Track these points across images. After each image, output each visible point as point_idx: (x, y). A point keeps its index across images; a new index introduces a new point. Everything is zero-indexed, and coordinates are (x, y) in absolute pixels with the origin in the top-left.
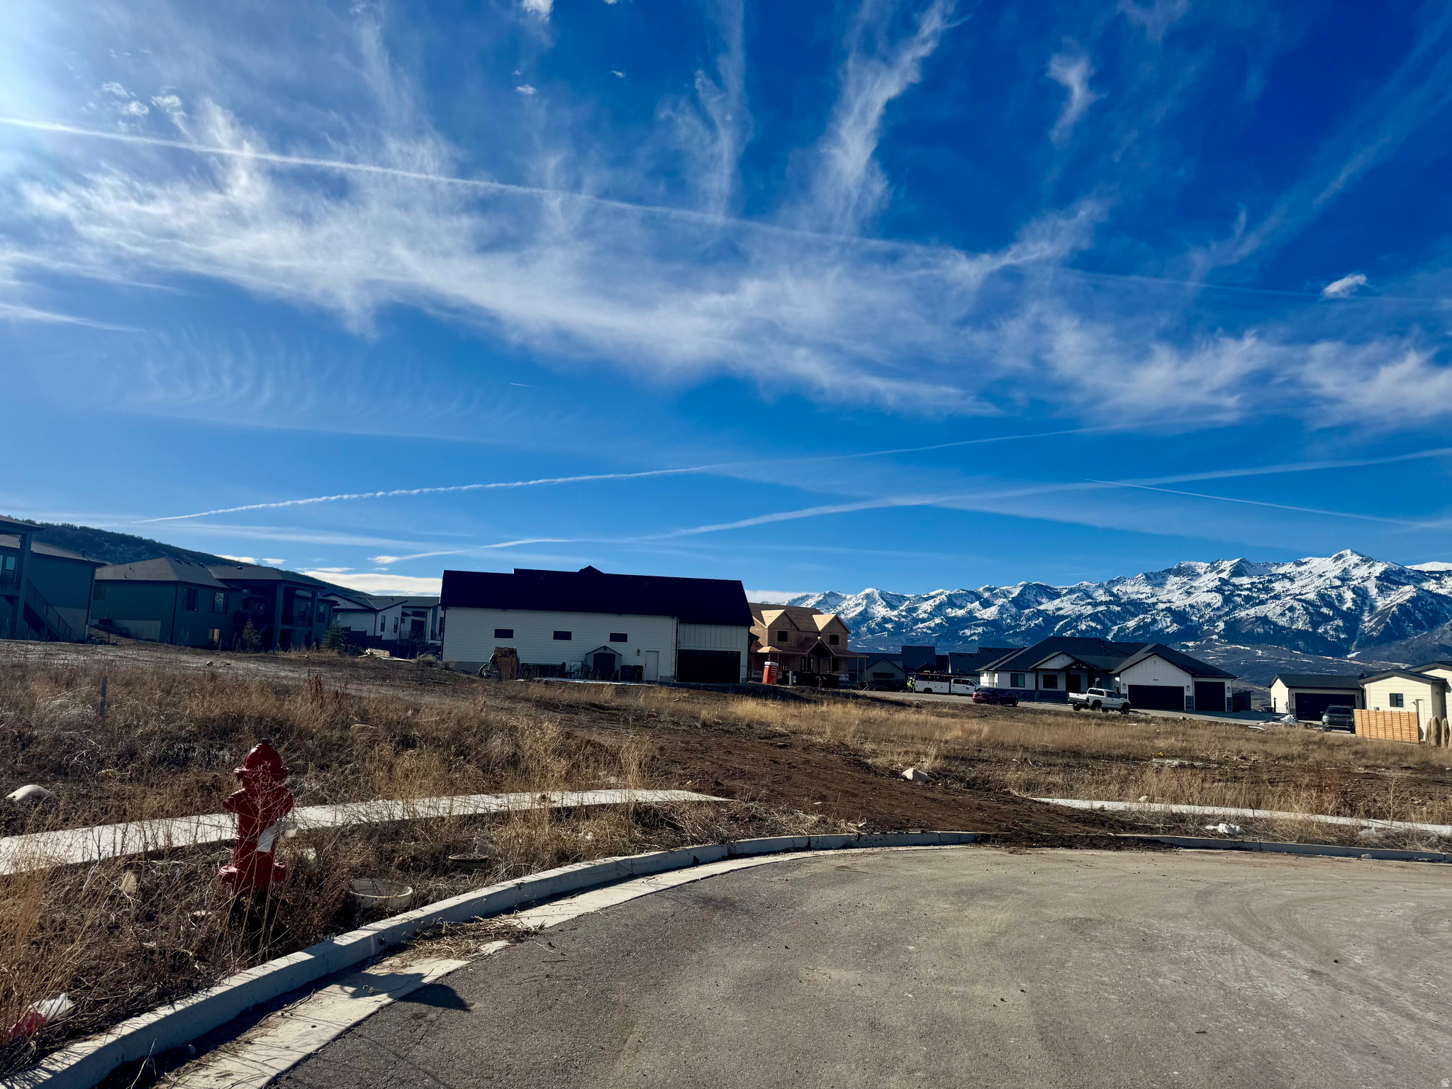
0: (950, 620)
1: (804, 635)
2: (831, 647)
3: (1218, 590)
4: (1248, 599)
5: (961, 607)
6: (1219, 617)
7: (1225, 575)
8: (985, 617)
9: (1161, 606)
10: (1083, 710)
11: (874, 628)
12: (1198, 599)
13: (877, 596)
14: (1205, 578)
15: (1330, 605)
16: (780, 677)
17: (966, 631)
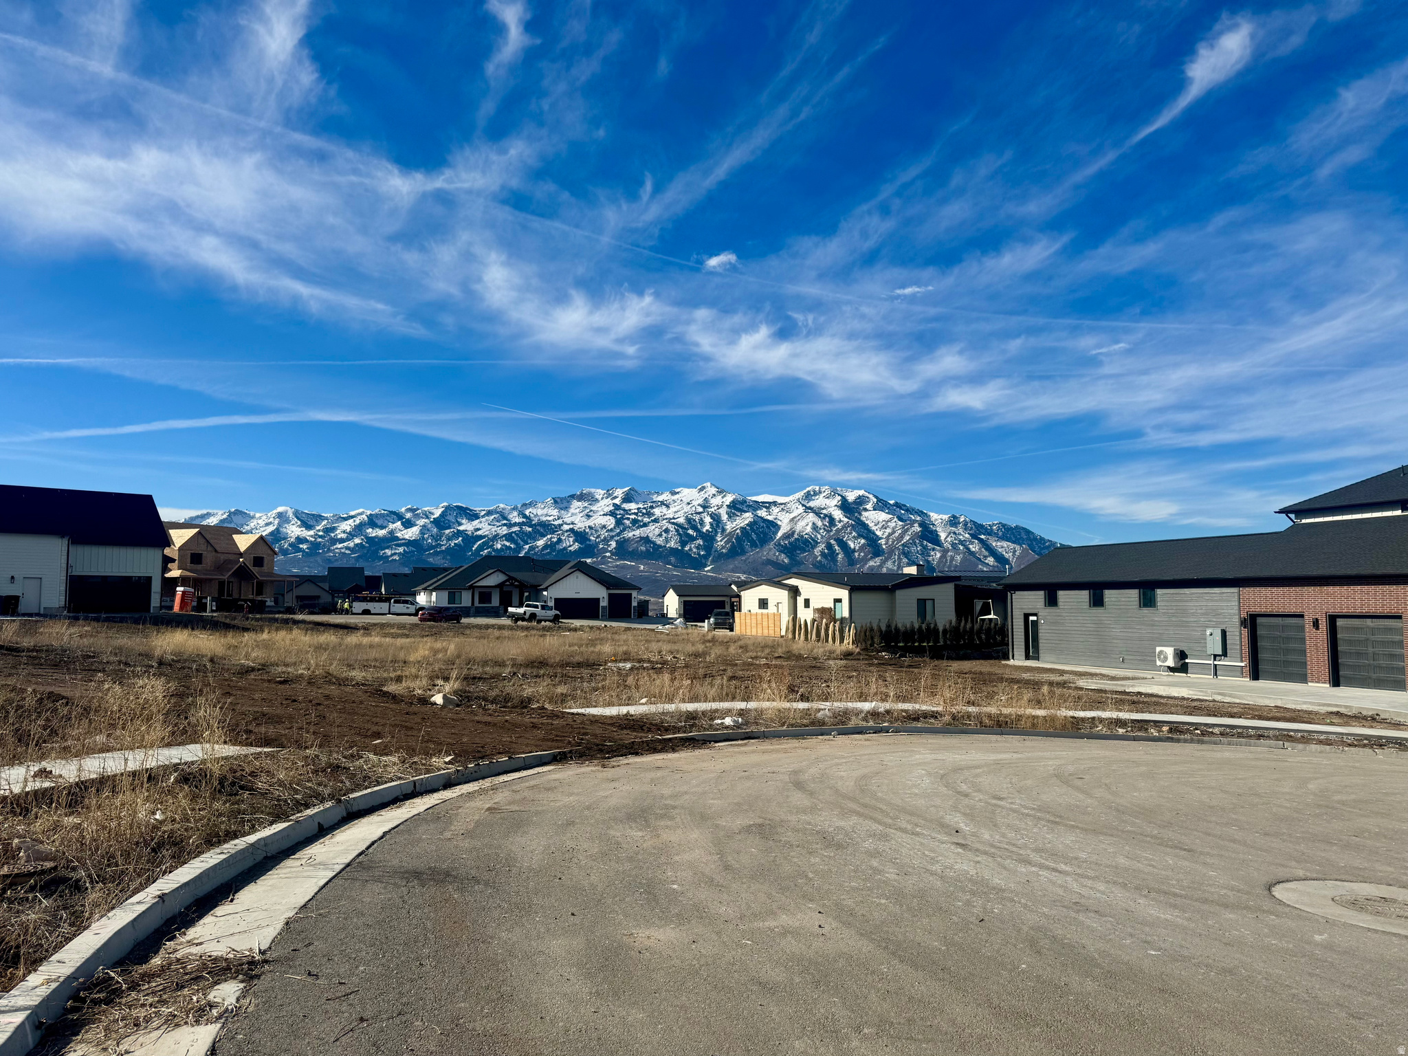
0: (370, 540)
1: (223, 557)
2: (255, 570)
3: (612, 514)
4: (635, 522)
5: (382, 527)
6: (612, 537)
7: (617, 501)
8: (407, 537)
9: (566, 527)
10: (520, 623)
11: (287, 549)
12: (596, 522)
13: (290, 514)
14: (602, 503)
15: (695, 528)
16: (195, 604)
17: (387, 551)
